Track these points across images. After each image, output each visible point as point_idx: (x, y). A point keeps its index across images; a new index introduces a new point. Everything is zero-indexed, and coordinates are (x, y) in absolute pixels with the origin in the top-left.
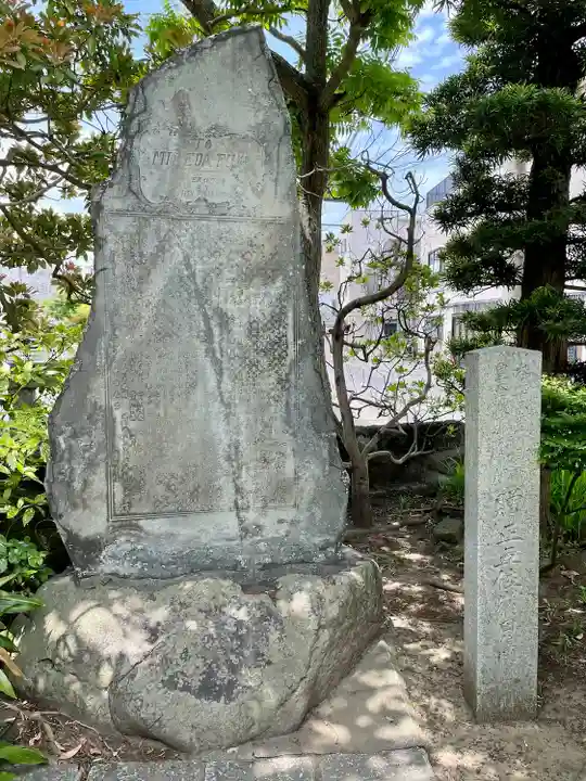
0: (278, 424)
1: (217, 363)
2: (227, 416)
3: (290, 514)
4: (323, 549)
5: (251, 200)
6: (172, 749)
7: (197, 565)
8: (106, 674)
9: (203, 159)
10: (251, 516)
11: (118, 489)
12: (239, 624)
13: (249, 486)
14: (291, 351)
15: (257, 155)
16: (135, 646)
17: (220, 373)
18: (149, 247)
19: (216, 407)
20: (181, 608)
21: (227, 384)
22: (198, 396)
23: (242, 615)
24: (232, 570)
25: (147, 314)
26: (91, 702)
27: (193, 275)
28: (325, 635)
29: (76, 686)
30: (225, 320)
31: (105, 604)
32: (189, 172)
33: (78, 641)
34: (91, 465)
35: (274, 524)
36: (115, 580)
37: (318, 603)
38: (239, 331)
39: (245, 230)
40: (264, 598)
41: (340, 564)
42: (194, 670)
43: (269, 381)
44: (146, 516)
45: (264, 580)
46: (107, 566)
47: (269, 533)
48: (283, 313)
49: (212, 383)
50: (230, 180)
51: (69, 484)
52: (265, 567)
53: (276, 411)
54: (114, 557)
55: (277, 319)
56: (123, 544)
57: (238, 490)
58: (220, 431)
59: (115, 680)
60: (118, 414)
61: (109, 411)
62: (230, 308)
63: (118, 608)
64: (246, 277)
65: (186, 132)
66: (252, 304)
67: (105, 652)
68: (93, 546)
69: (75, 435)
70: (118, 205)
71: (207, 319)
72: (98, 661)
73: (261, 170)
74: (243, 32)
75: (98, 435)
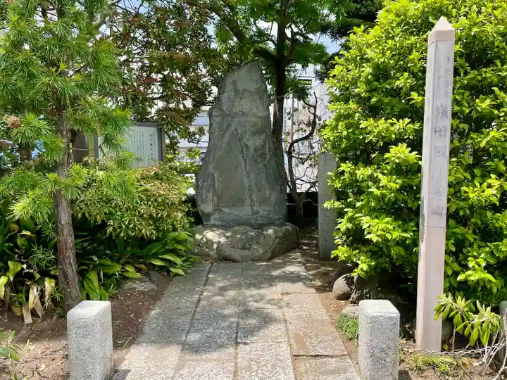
0: (263, 180)
1: (245, 160)
2: (248, 176)
3: (267, 208)
4: (278, 220)
5: (255, 111)
6: (234, 261)
7: (239, 223)
8: (215, 246)
9: (241, 99)
10: (255, 208)
11: (215, 198)
12: (252, 236)
13: (255, 199)
14: (268, 156)
15: (257, 97)
16: (223, 240)
17: (246, 163)
18: (225, 126)
19: (245, 173)
20: (235, 233)
21: (248, 167)
22: (239, 170)
23: (252, 234)
24: (251, 225)
25: (224, 145)
26: (211, 253)
27: (238, 133)
28: (277, 240)
29: (207, 250)
30: (247, 146)
31: (214, 231)
32: (237, 104)
33: (207, 238)
34: (208, 191)
35: (263, 210)
36: (214, 226)
37: (276, 232)
38: (252, 151)
39: (254, 119)
40: (260, 231)
41: (284, 225)
42: (240, 245)
43: (261, 165)
44: (224, 207)
45: (261, 227)
46: (212, 222)
47: (261, 213)
48: (265, 145)
49: (243, 165)
50: (249, 104)
51: (202, 197)
52: (260, 224)
53: (263, 176)
54: (214, 219)
55: (263, 146)
56: (217, 215)
57: (252, 200)
58: (246, 180)
59: (218, 247)
60: (216, 175)
61: (213, 174)
62: (250, 144)
63: (217, 232)
64: (254, 134)
65: (236, 91)
66: (255, 142)
67: (214, 241)
68: (209, 215)
69: (204, 182)
70: (216, 114)
71: (242, 146)
72: (212, 243)
73: (258, 101)
74: (253, 61)
75: (210, 181)
